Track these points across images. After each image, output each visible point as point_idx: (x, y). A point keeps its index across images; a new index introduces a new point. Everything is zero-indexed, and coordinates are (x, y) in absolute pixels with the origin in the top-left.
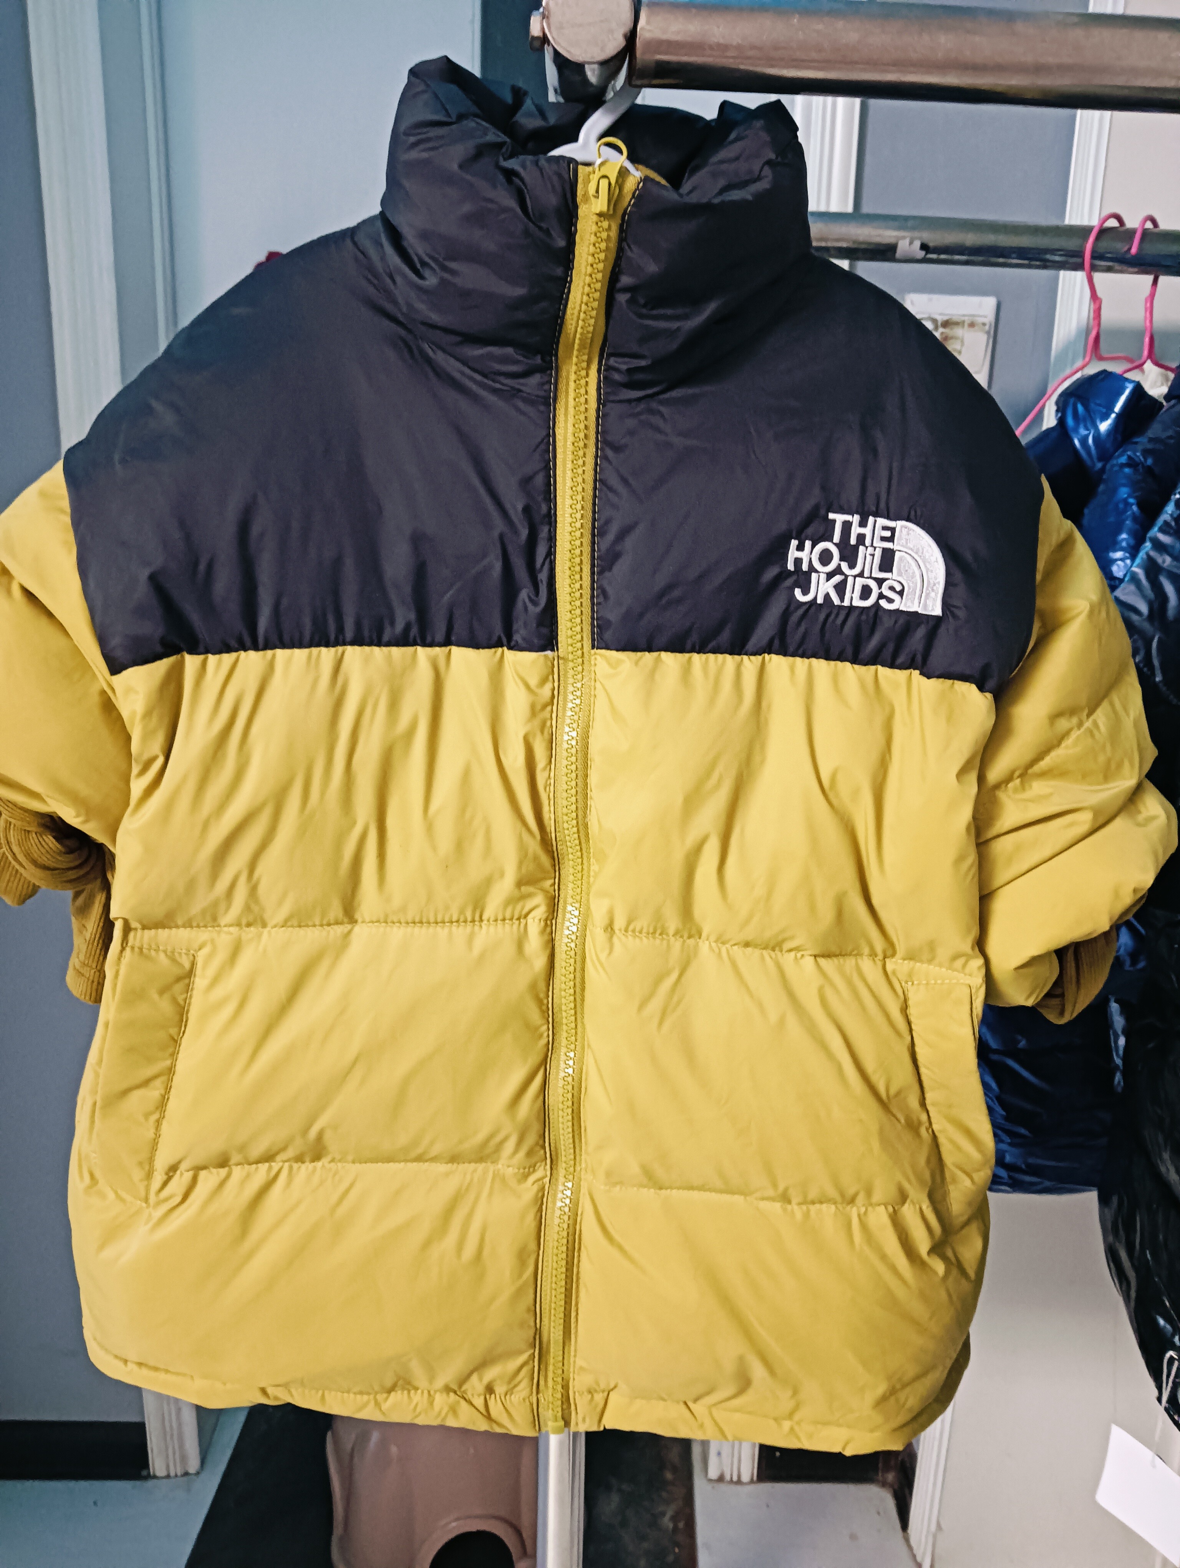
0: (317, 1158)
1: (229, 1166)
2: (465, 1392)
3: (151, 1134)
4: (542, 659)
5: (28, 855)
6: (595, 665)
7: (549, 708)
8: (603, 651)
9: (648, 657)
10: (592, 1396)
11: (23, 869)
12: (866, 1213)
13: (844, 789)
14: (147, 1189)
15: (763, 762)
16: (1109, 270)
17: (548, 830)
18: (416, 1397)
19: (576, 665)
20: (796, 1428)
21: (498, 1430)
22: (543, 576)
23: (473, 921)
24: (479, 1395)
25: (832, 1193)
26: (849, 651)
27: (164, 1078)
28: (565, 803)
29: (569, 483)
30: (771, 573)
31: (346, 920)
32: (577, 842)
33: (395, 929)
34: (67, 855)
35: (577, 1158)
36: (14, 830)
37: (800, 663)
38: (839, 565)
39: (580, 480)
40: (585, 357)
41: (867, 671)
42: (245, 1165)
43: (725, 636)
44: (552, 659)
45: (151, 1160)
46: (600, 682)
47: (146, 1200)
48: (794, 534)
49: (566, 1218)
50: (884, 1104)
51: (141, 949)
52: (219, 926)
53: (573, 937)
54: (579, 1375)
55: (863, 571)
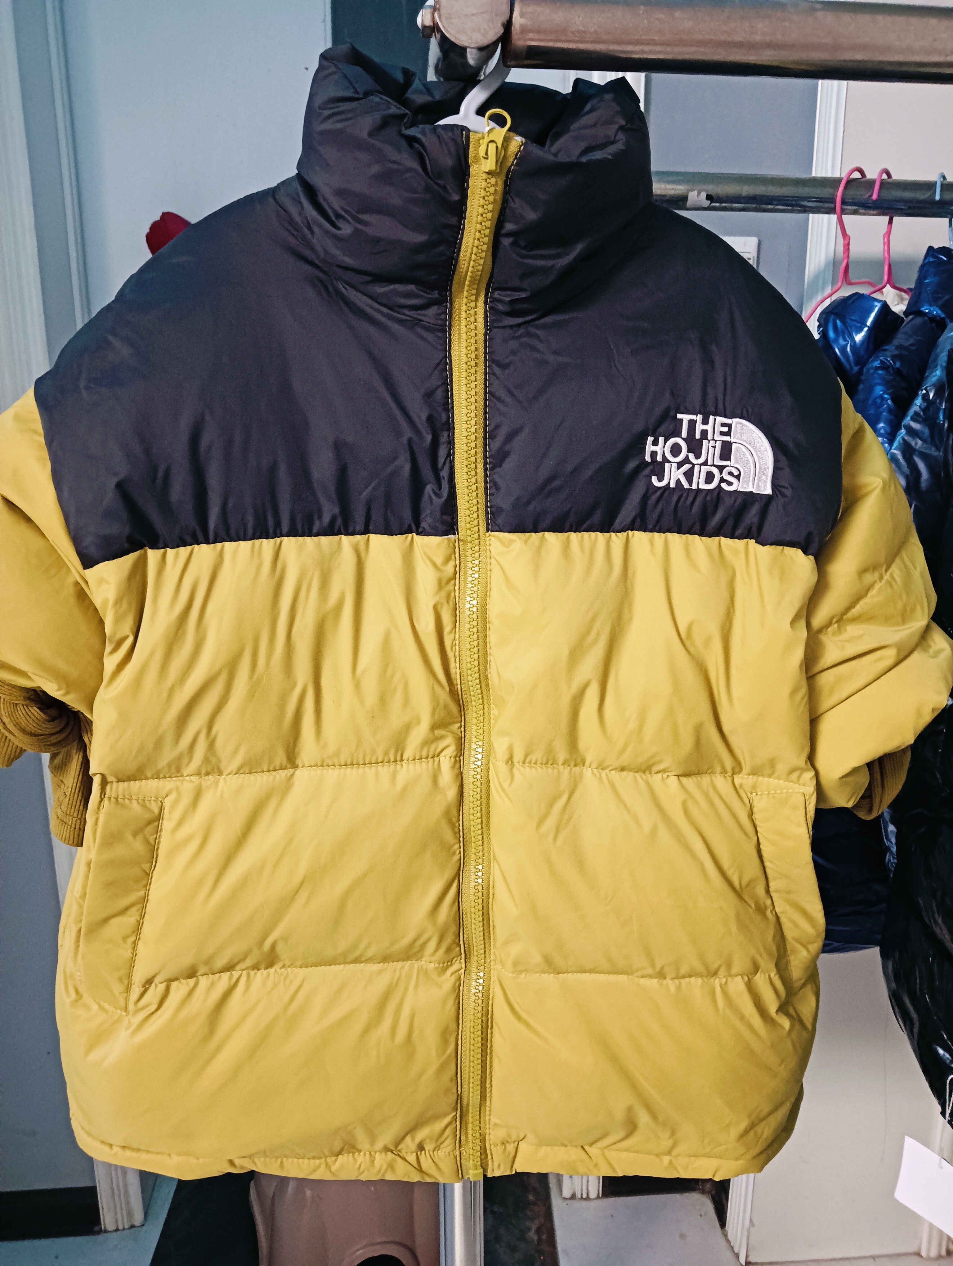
0: (270, 965)
1: (197, 977)
2: (400, 1151)
3: (129, 954)
4: (446, 541)
5: (18, 725)
6: (490, 544)
7: (453, 582)
8: (497, 533)
9: (534, 537)
10: (505, 1149)
11: (12, 736)
12: (726, 982)
13: (698, 638)
14: (127, 1000)
15: (631, 619)
16: (855, 213)
17: (455, 682)
18: (361, 1158)
19: (474, 545)
20: (674, 1161)
21: (428, 1180)
22: (444, 473)
23: (395, 761)
24: (412, 1152)
25: (699, 968)
26: (697, 527)
27: (139, 906)
28: (469, 659)
30: (632, 465)
31: (289, 766)
32: (479, 691)
33: (330, 771)
34: (50, 723)
35: (487, 952)
37: (658, 537)
38: (687, 456)
40: (474, 292)
41: (712, 542)
42: (210, 975)
43: (597, 518)
44: (454, 541)
45: (129, 976)
46: (495, 559)
47: (126, 1009)
48: (650, 433)
49: (480, 1002)
50: (738, 894)
51: (117, 799)
52: (182, 776)
53: (479, 770)
54: (493, 1130)
55: (707, 460)
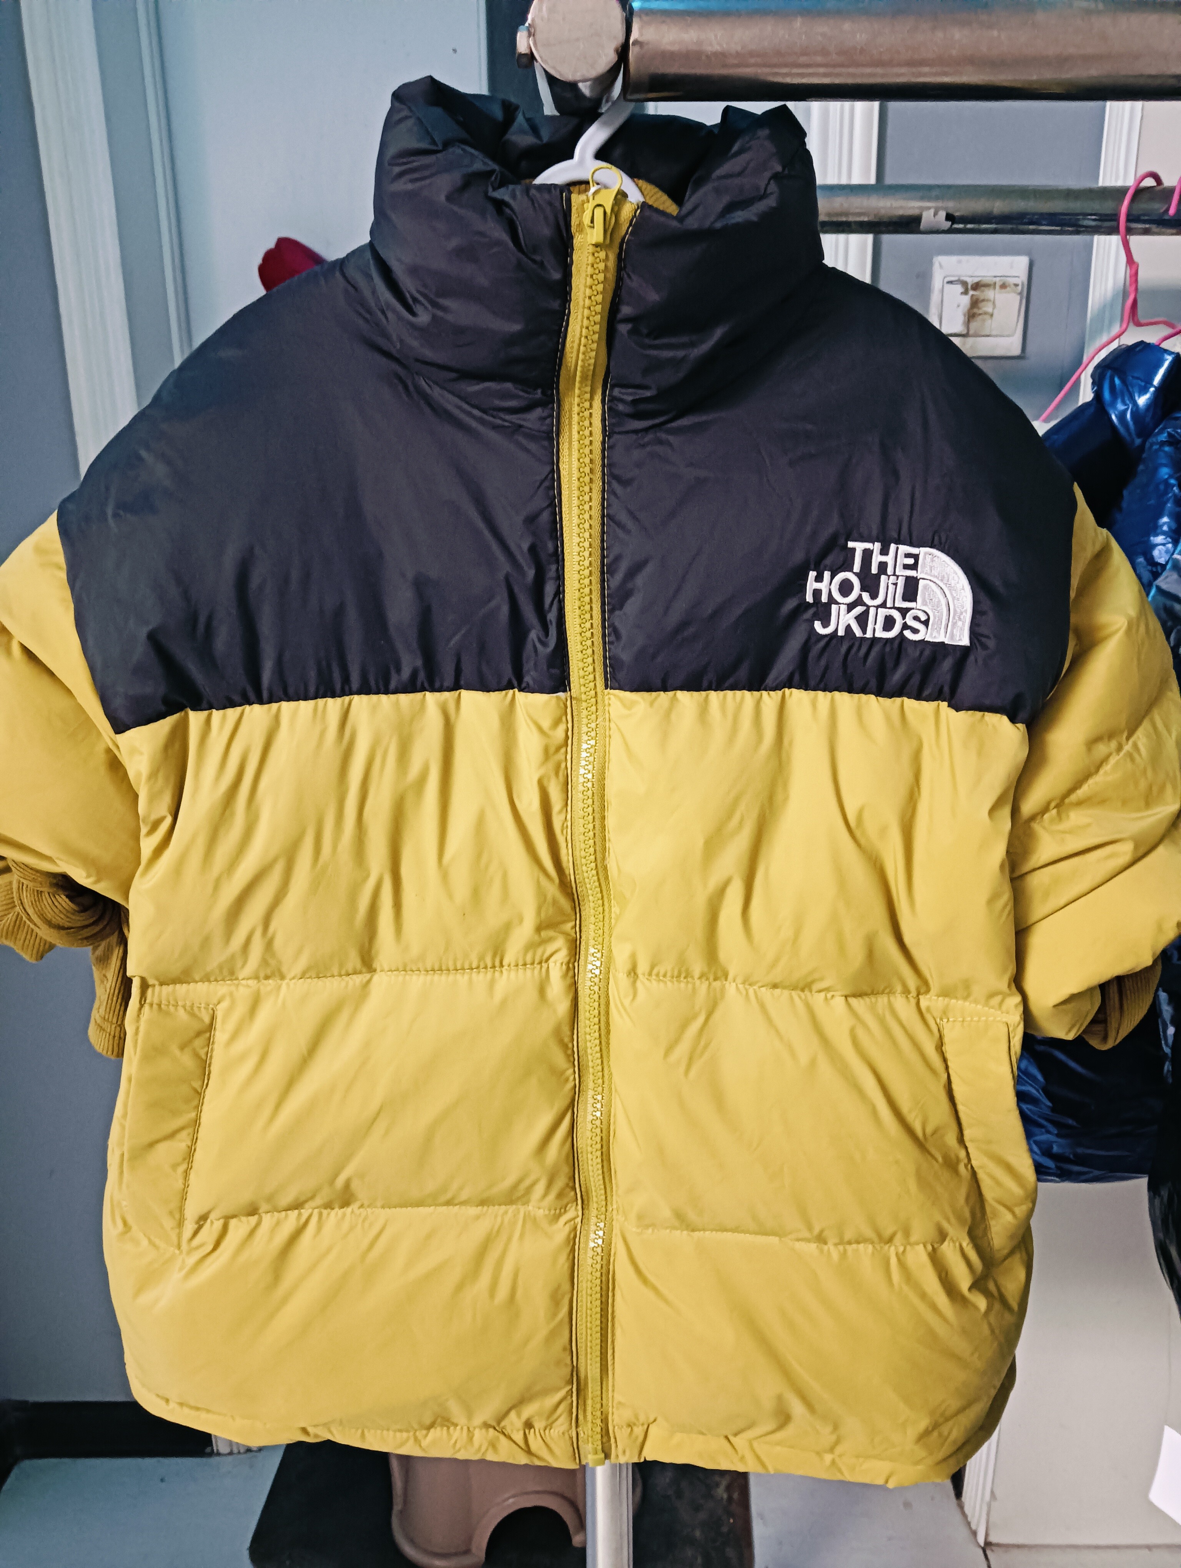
0: (345, 1204)
1: (260, 1214)
2: (504, 1428)
3: (180, 1184)
4: (554, 701)
5: (41, 915)
6: (609, 705)
7: (563, 750)
8: (617, 692)
9: (663, 698)
10: (632, 1430)
11: (37, 928)
12: (904, 1251)
13: (871, 828)
14: (179, 1236)
15: (786, 799)
17: (567, 872)
18: (456, 1433)
19: (590, 705)
20: (837, 1460)
21: (538, 1463)
22: (552, 616)
23: (494, 967)
24: (518, 1430)
25: (869, 1233)
26: (873, 683)
27: (190, 1130)
28: (583, 846)
29: (576, 521)
30: (791, 604)
31: (364, 970)
32: (597, 884)
33: (414, 977)
34: (82, 914)
35: (609, 1198)
36: (27, 891)
37: (822, 697)
38: (860, 596)
39: (587, 516)
40: (588, 389)
41: (893, 704)
42: (275, 1213)
43: (743, 672)
44: (565, 700)
45: (181, 1209)
46: (616, 724)
47: (179, 1247)
48: (812, 566)
49: (599, 1258)
50: (920, 1143)
51: (159, 1005)
52: (237, 979)
53: (597, 980)
54: (618, 1409)
55: (885, 602)
